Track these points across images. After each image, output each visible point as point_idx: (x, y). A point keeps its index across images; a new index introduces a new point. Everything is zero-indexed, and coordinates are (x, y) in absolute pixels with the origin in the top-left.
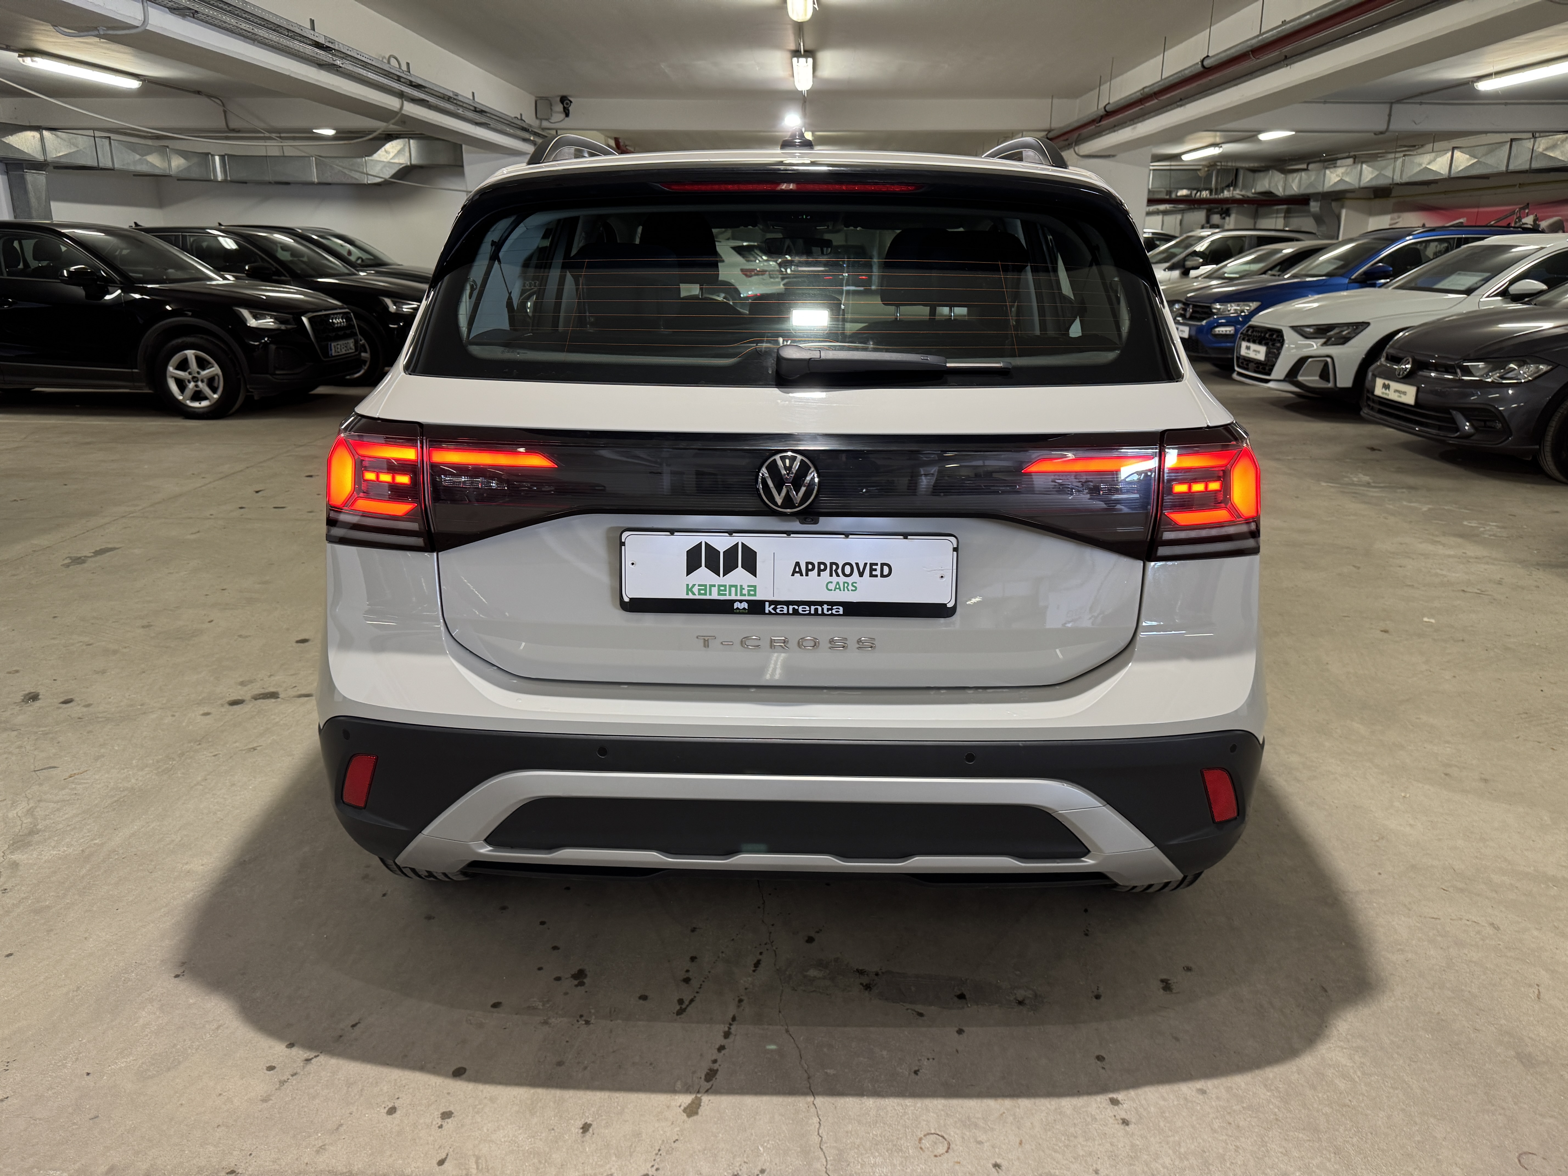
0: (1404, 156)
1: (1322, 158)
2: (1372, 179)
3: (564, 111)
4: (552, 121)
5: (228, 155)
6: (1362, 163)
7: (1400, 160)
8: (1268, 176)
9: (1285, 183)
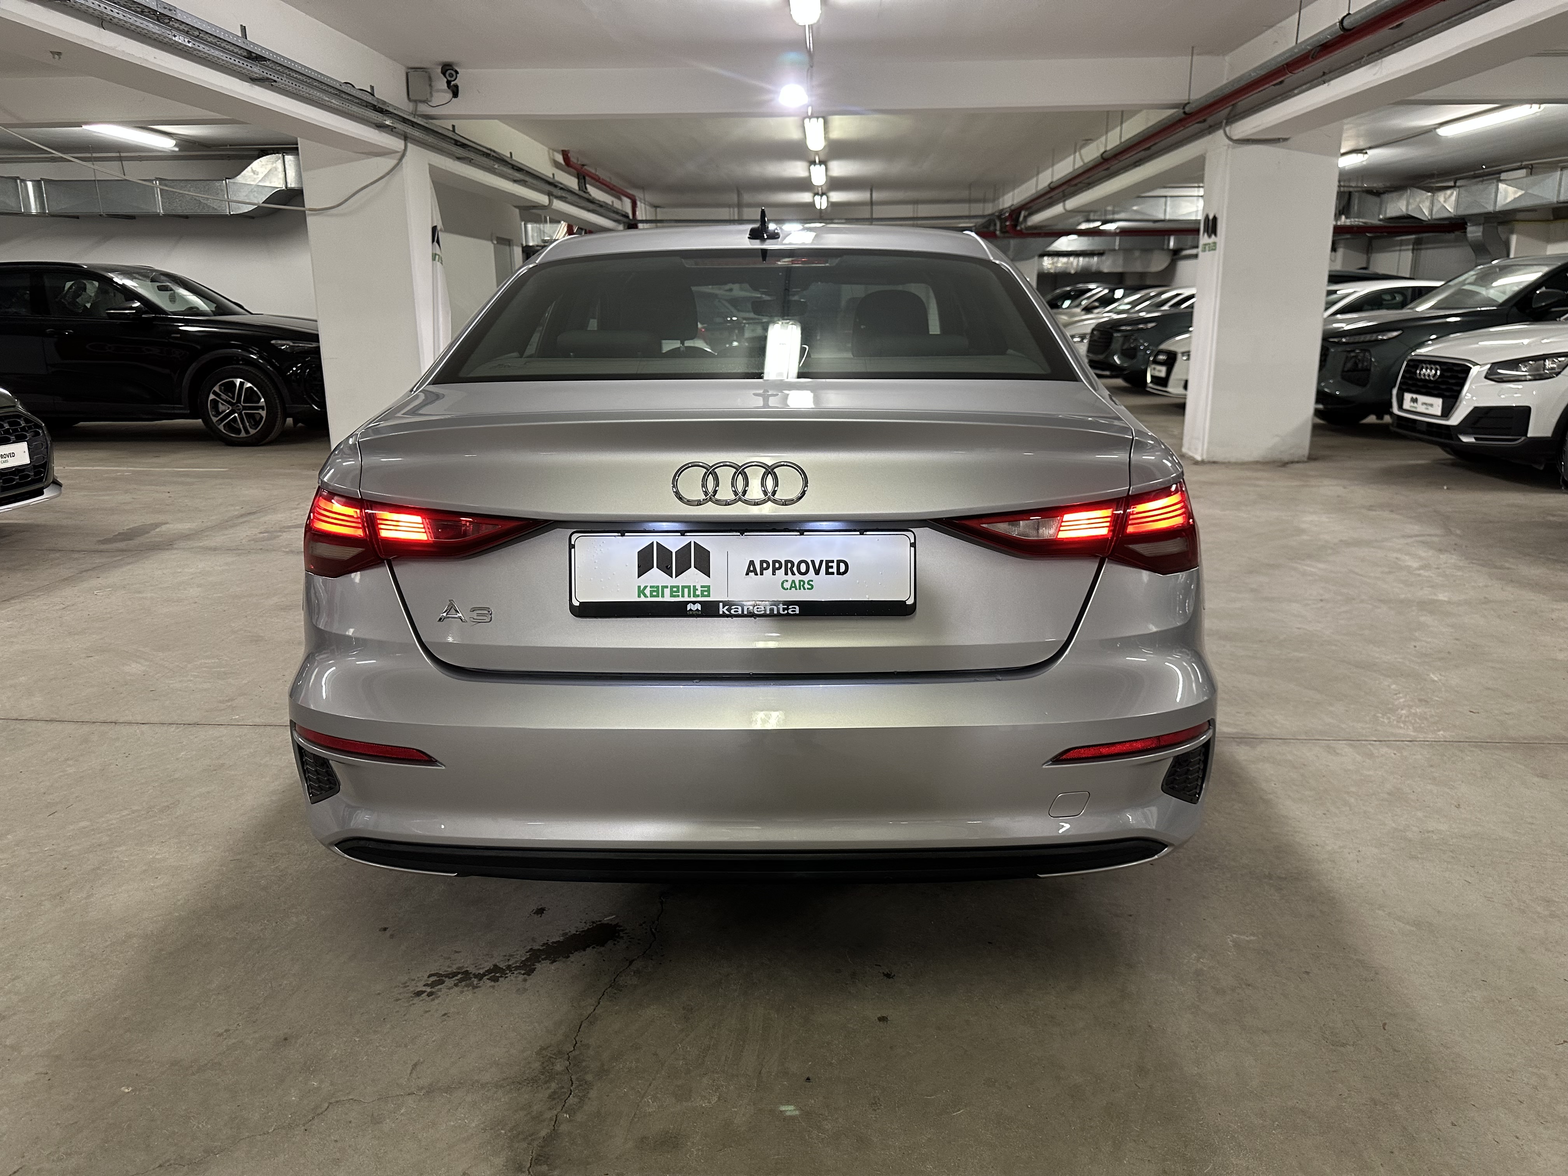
1: (1477, 172)
3: (449, 85)
4: (429, 103)
5: (46, 181)
8: (1405, 196)
9: (1432, 203)
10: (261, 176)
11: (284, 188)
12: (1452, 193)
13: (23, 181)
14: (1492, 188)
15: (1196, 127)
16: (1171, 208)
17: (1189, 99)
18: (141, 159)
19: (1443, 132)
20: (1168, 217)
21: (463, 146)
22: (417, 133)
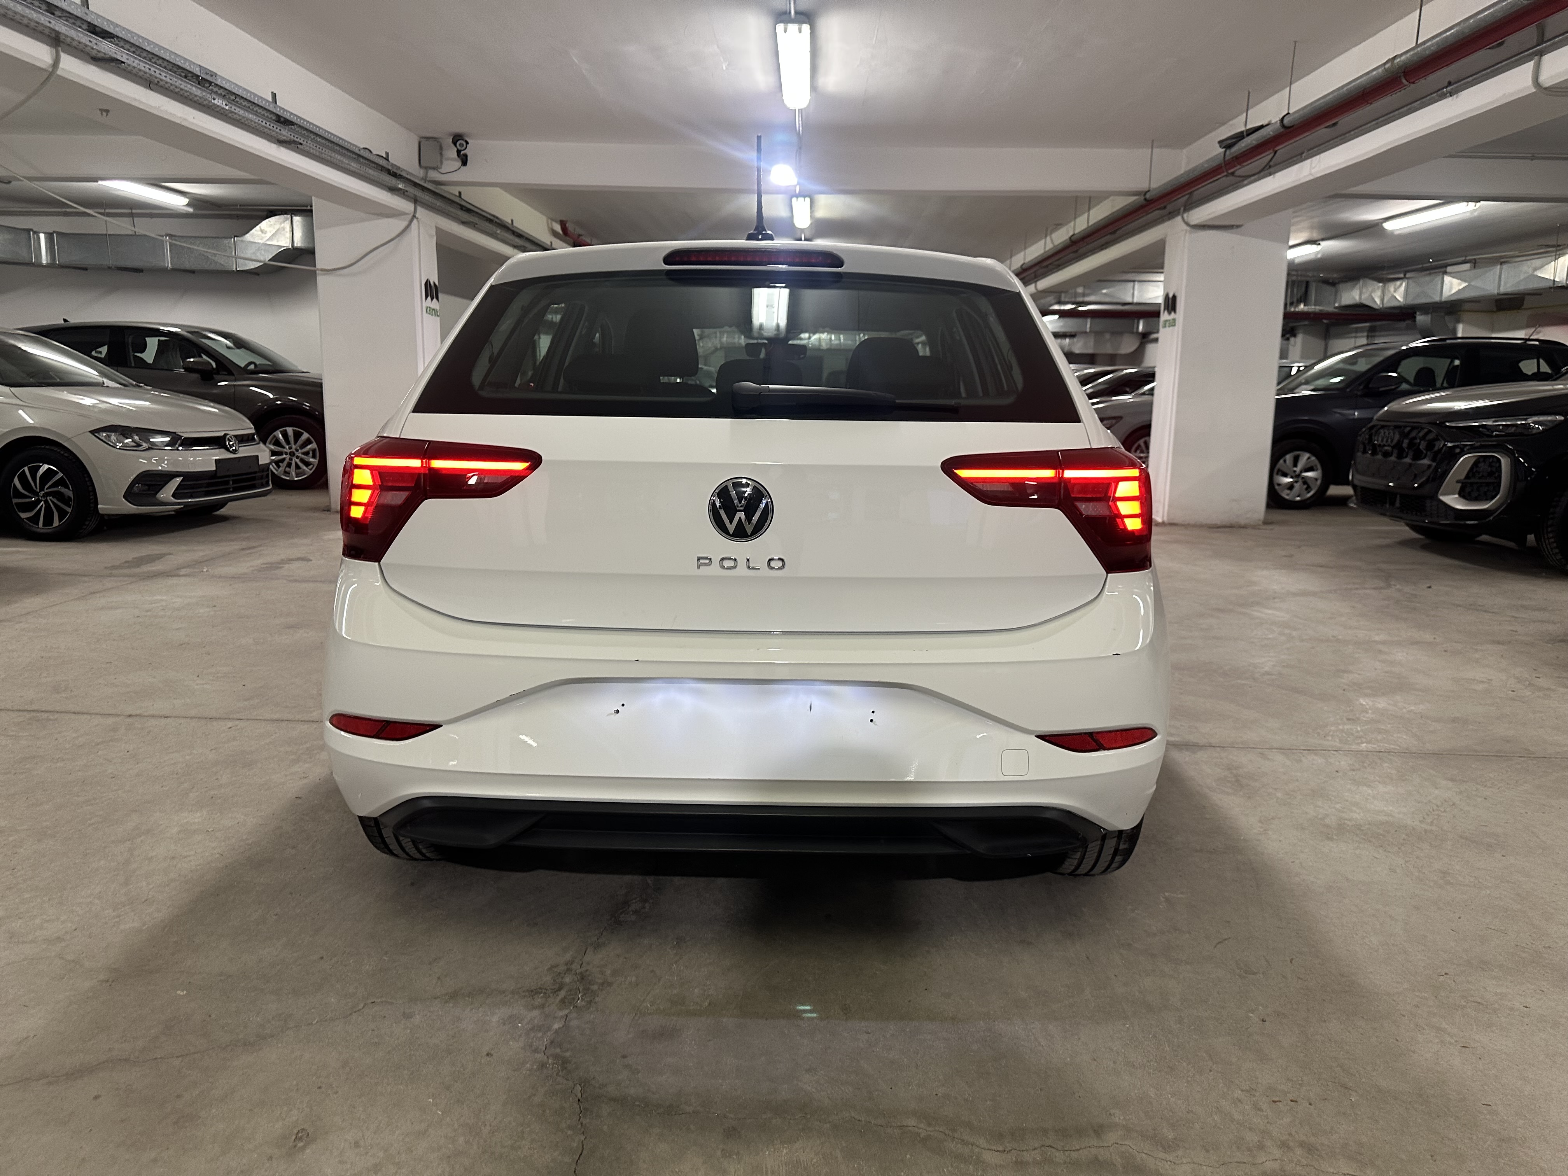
1: (1425, 265)
3: (459, 155)
4: (440, 170)
5: (59, 234)
8: (1358, 286)
9: (1383, 293)
10: (269, 235)
11: (290, 247)
12: (1401, 284)
13: (35, 233)
14: (1439, 279)
15: (1157, 213)
16: (1140, 292)
17: (1149, 187)
18: (151, 216)
19: (1388, 226)
20: (1135, 300)
21: (468, 211)
22: (426, 197)
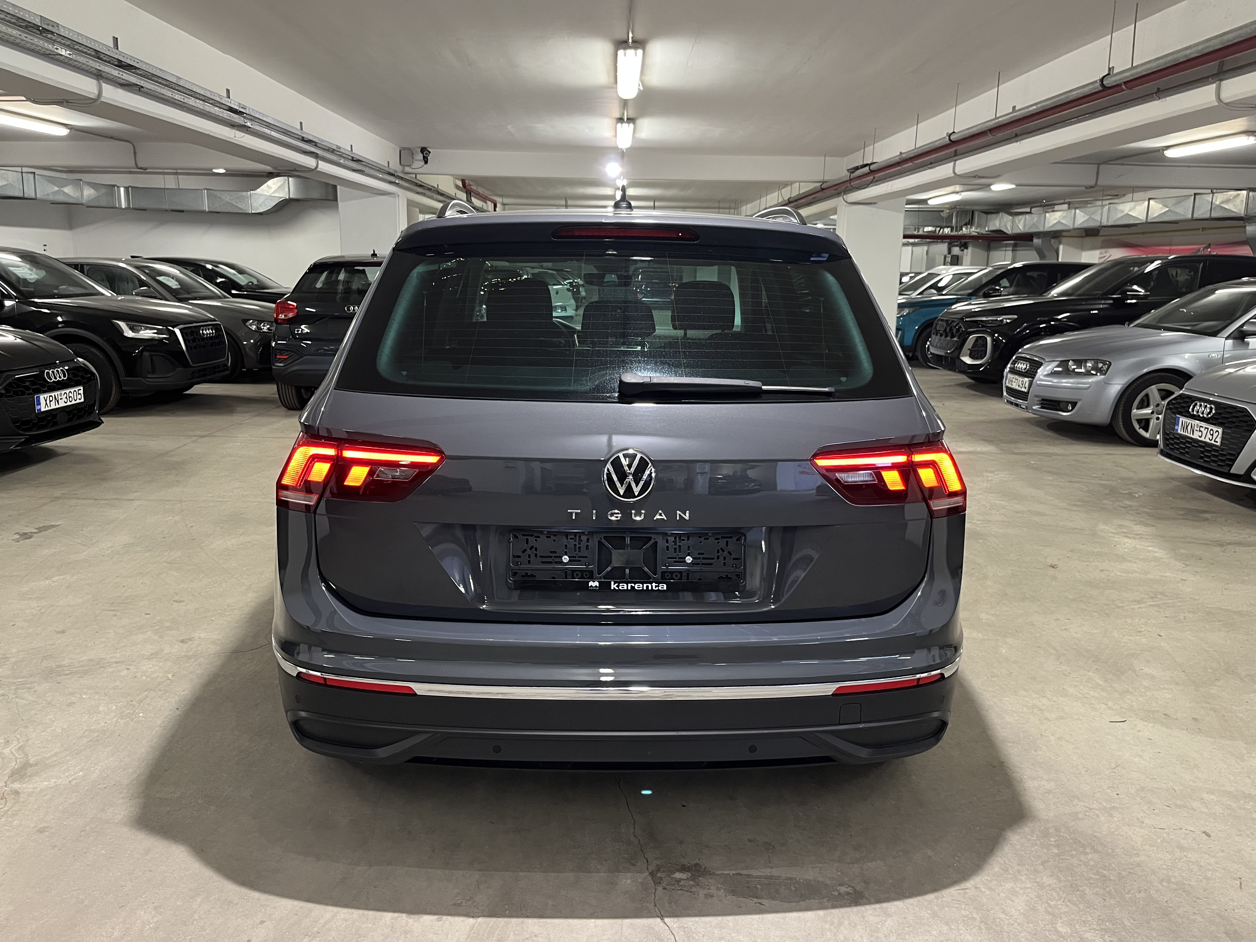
0: (1110, 204)
2: (1083, 222)
3: (424, 159)
4: (411, 167)
5: (132, 187)
6: (1076, 209)
7: (1107, 207)
8: (998, 218)
9: (1012, 223)
10: (273, 190)
11: (288, 197)
13: (118, 187)
17: (826, 180)
21: (421, 186)
